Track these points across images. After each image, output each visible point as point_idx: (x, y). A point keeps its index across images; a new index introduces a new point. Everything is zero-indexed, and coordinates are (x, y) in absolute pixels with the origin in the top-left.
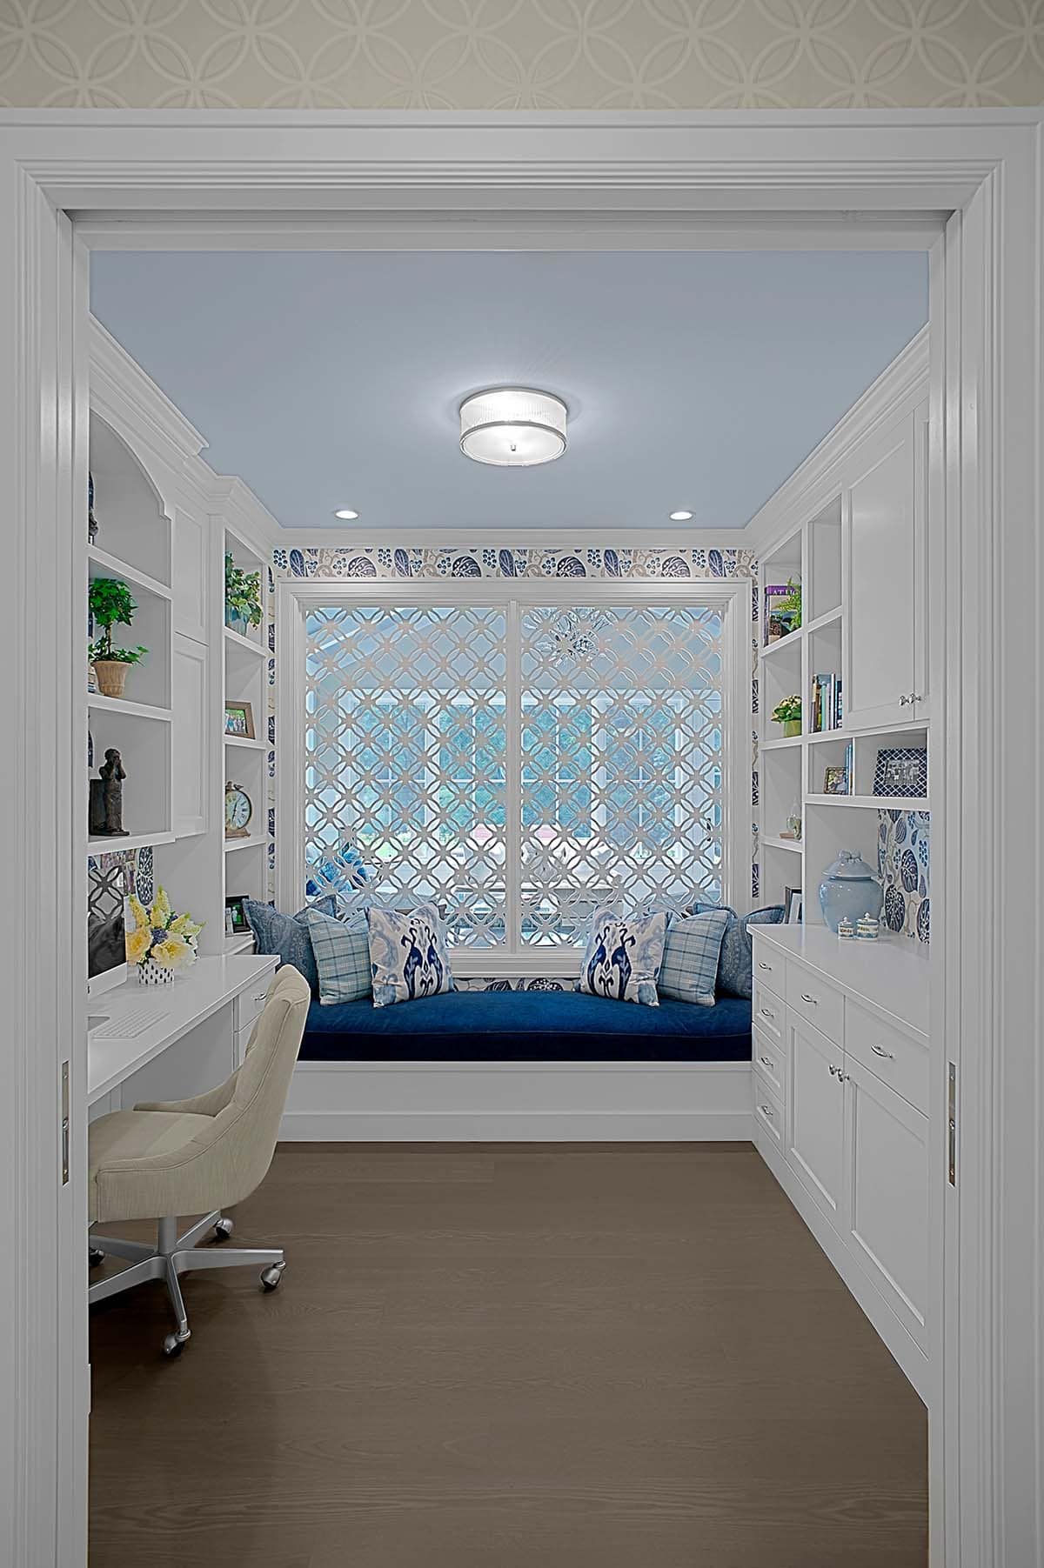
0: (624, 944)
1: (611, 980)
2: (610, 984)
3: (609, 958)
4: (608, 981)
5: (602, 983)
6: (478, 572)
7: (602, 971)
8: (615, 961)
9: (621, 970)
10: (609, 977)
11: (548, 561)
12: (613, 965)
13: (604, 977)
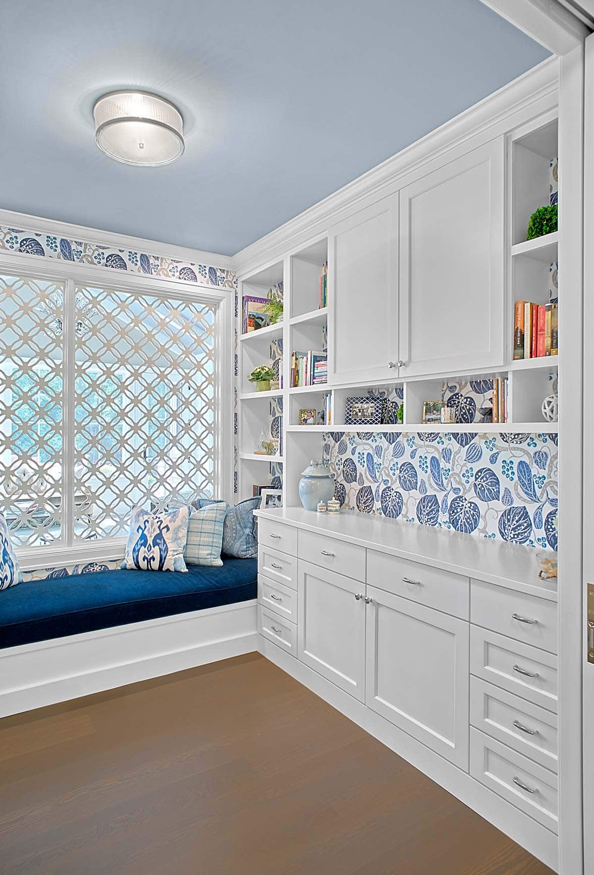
0: (161, 531)
1: (153, 558)
2: (152, 560)
3: (150, 541)
4: (150, 559)
5: (146, 560)
6: (42, 252)
7: (145, 552)
8: (155, 543)
9: (160, 550)
10: (151, 556)
11: (98, 254)
12: (154, 547)
13: (147, 556)
